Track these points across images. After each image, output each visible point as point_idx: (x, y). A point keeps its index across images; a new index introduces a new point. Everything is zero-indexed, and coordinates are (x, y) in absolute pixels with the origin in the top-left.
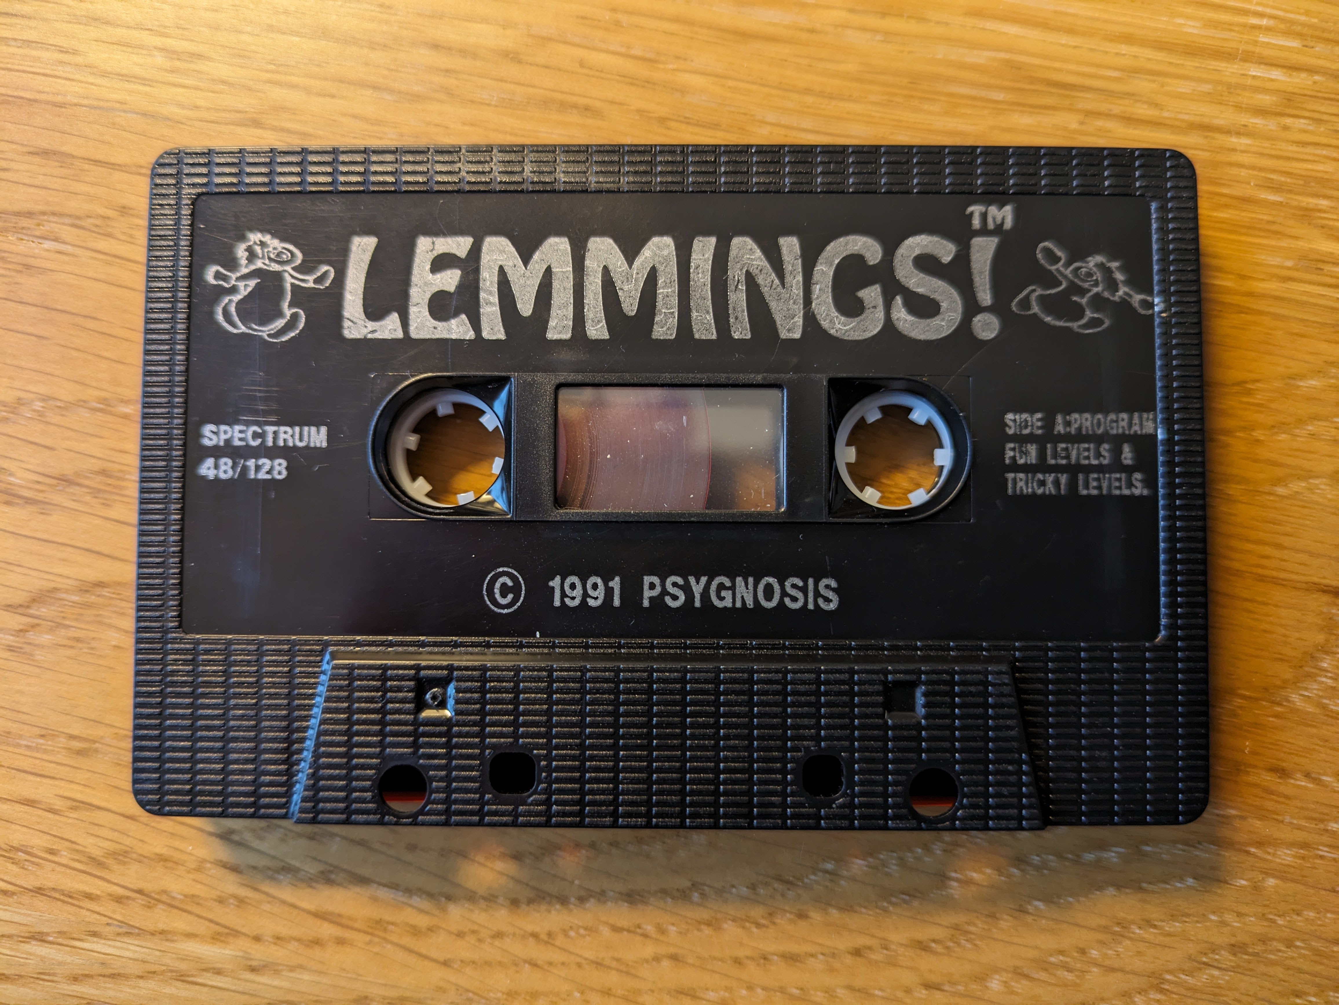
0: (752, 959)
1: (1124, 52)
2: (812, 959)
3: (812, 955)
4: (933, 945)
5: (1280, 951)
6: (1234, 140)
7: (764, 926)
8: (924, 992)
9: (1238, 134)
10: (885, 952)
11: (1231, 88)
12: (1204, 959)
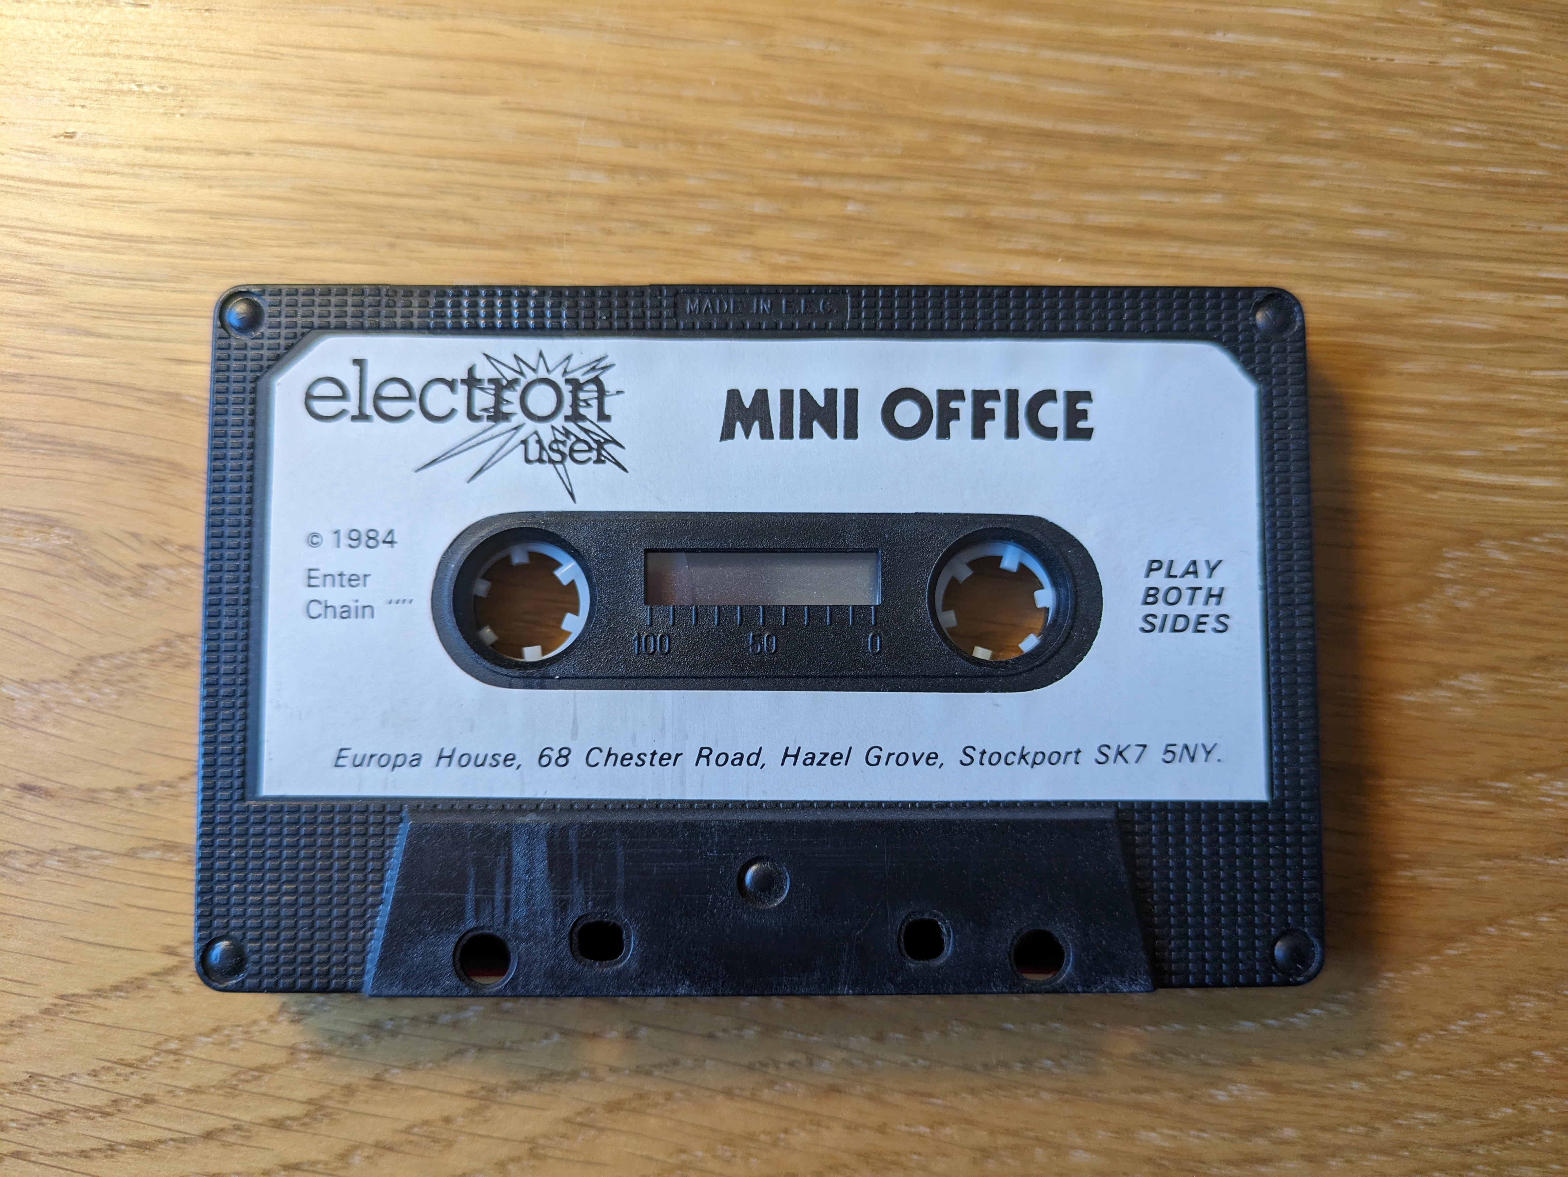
0: (99, 1150)
1: (436, 167)
2: (163, 1146)
3: (161, 1142)
4: (288, 1122)
5: (658, 1104)
6: (556, 252)
7: (109, 1114)
8: (283, 1173)
9: (560, 241)
10: (238, 1133)
11: (549, 195)
12: (579, 1119)
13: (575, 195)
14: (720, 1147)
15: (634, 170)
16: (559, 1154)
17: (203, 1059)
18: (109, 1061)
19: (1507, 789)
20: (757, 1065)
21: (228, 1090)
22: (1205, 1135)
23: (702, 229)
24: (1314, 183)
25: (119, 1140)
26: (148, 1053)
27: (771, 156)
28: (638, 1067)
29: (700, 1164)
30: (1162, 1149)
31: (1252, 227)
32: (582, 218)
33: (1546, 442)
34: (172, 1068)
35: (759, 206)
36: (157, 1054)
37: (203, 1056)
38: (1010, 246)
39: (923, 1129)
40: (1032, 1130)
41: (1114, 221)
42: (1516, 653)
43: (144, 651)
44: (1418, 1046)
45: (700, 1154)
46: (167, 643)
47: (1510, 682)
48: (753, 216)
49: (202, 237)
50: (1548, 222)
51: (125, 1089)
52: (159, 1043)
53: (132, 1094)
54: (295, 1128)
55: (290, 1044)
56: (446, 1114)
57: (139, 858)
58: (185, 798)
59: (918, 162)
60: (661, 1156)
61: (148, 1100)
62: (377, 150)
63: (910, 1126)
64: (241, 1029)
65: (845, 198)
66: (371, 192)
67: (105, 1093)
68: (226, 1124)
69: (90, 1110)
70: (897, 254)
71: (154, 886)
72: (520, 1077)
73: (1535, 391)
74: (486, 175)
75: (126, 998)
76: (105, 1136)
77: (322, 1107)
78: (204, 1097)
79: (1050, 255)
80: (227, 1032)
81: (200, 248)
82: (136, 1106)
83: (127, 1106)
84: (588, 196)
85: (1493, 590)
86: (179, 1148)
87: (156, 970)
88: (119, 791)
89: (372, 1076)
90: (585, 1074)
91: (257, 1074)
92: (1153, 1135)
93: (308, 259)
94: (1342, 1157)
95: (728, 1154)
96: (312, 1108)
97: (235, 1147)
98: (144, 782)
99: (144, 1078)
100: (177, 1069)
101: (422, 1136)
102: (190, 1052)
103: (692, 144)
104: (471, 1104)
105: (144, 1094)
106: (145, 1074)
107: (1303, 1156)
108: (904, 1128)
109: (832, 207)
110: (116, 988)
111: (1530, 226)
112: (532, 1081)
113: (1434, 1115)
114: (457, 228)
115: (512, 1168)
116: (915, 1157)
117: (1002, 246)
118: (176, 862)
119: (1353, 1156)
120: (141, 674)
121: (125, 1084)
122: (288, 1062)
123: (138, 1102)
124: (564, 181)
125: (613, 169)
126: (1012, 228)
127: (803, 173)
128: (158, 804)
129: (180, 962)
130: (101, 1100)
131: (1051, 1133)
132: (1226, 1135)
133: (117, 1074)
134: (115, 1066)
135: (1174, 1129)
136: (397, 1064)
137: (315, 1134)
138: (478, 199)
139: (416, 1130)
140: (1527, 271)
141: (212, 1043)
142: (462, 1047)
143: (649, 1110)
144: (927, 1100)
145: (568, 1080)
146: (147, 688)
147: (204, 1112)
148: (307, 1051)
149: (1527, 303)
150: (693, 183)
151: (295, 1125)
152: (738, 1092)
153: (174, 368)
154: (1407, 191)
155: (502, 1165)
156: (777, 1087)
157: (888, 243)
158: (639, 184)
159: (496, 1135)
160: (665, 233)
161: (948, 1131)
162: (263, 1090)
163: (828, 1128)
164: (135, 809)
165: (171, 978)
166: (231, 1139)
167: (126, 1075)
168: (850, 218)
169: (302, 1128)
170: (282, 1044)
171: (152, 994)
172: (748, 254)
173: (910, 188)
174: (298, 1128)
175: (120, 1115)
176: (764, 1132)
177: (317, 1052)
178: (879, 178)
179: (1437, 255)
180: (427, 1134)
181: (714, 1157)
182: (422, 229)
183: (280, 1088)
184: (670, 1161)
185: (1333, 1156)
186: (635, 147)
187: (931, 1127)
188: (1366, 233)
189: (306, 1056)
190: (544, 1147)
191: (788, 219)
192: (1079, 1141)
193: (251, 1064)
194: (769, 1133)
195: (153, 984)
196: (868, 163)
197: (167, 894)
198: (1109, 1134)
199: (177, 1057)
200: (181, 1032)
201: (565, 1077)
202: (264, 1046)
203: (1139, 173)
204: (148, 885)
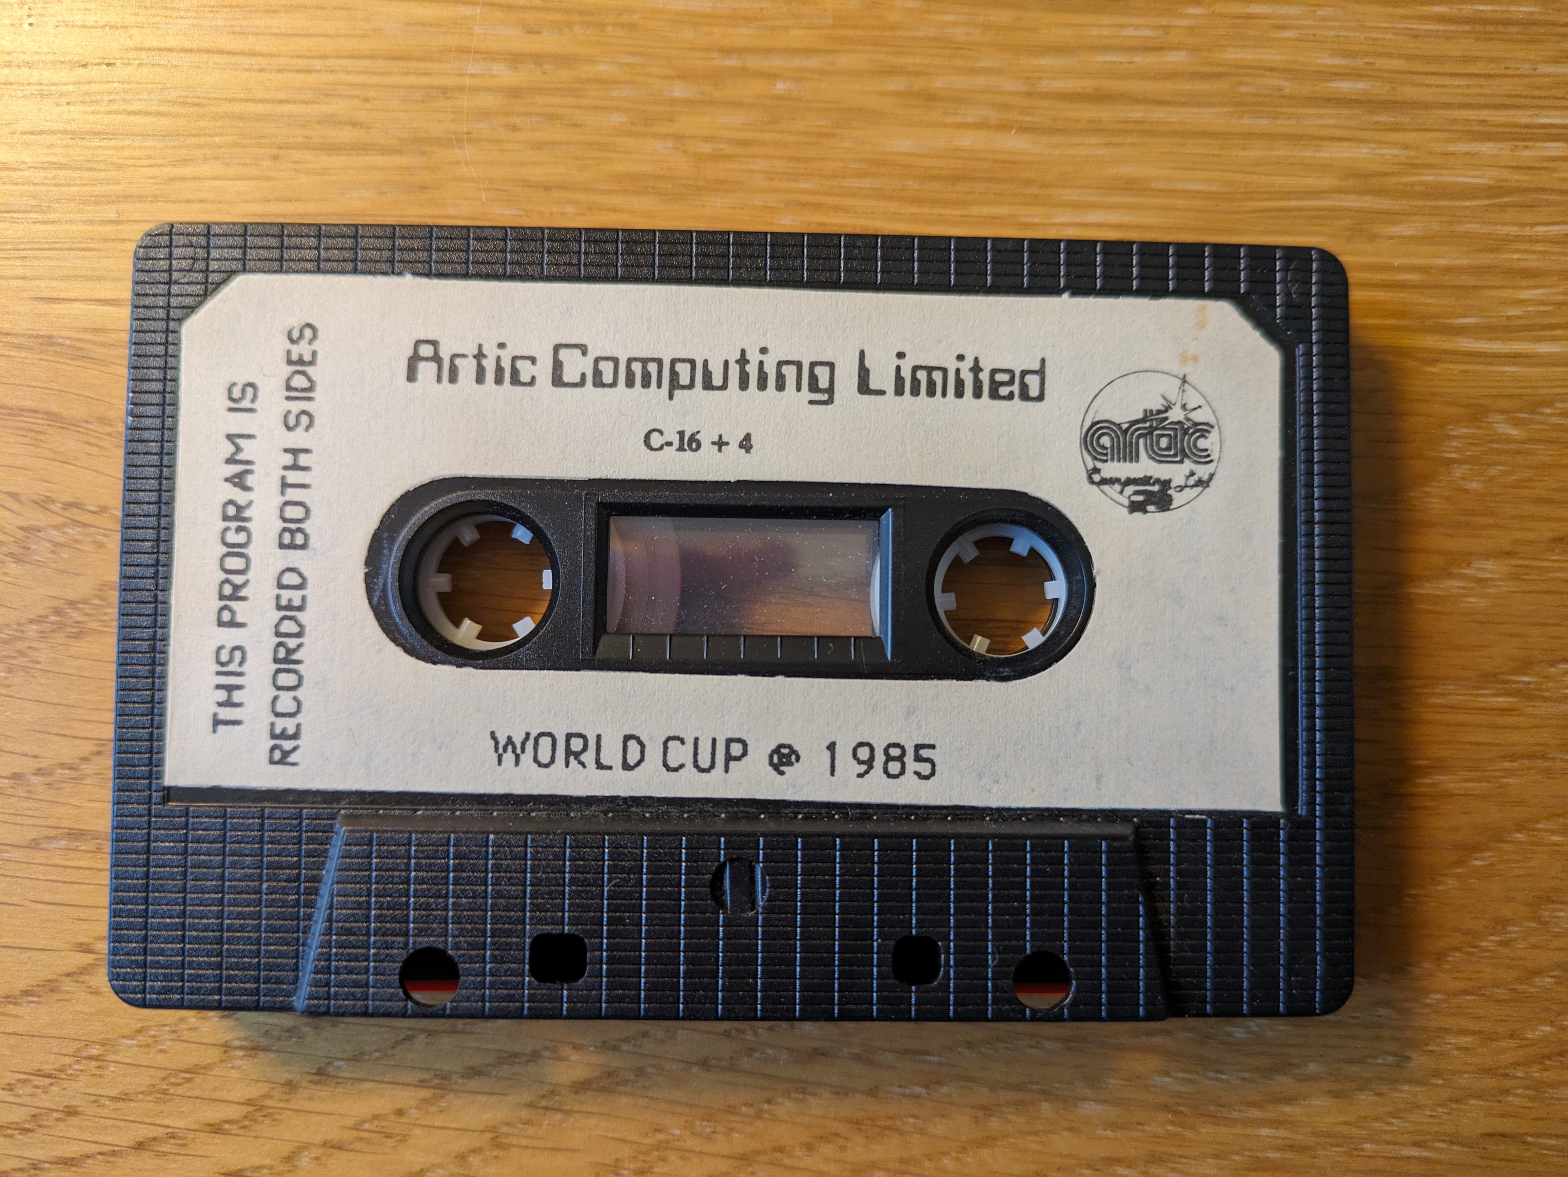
13: (475, 89)
14: (698, 1123)
15: (538, 58)
16: (524, 1142)
17: (128, 1064)
18: (25, 1073)
19: (1529, 683)
21: (158, 1096)
23: (618, 119)
24: (1286, 34)
25: (43, 1158)
26: (68, 1060)
27: (688, 34)
28: (604, 1042)
30: (1178, 1095)
31: (1221, 86)
32: (484, 114)
33: (1554, 304)
34: (95, 1075)
35: (679, 91)
36: (77, 1062)
37: (129, 1061)
38: (958, 119)
39: (918, 1090)
40: (1036, 1083)
42: (1531, 536)
43: (31, 622)
44: (1447, 966)
45: (677, 1132)
46: (58, 612)
47: (1527, 566)
48: (673, 102)
49: (64, 161)
50: (1544, 62)
51: (45, 1101)
52: (79, 1050)
53: (52, 1107)
54: (234, 1132)
55: (222, 1041)
56: (399, 1107)
57: (43, 849)
58: (88, 781)
59: (851, 32)
60: (635, 1137)
61: (71, 1112)
62: (252, 54)
63: (905, 1087)
64: (167, 1028)
65: (772, 76)
66: (247, 100)
67: (23, 1108)
68: (159, 1132)
69: (8, 1128)
70: (835, 135)
71: (61, 879)
72: (477, 1061)
73: (1539, 249)
74: (374, 73)
75: (39, 1003)
76: (27, 1154)
77: (261, 1108)
78: (132, 1104)
79: (1003, 127)
80: (152, 1033)
81: (63, 173)
82: (58, 1119)
83: (47, 1120)
84: (488, 89)
85: (1503, 468)
86: (109, 1162)
87: (70, 970)
88: (16, 776)
89: (314, 1071)
90: (547, 1054)
91: (188, 1076)
92: (1168, 1080)
93: (183, 179)
94: (1372, 1090)
95: (708, 1130)
96: (251, 1109)
97: (171, 1157)
98: (42, 766)
99: (64, 1089)
100: (101, 1076)
101: (373, 1132)
102: (113, 1057)
103: (601, 26)
104: (425, 1093)
105: (66, 1107)
106: (66, 1084)
107: (1329, 1092)
108: (898, 1090)
109: (759, 86)
110: (27, 993)
111: (1525, 68)
112: (488, 1065)
113: (1468, 1039)
114: (348, 135)
115: (474, 1160)
117: (949, 120)
118: (84, 851)
119: (1384, 1089)
120: (29, 648)
121: (44, 1096)
122: (222, 1061)
123: (59, 1115)
124: (461, 75)
125: (515, 59)
126: (960, 99)
127: (726, 51)
128: (59, 789)
129: (96, 959)
130: (19, 1115)
131: (1058, 1085)
133: (35, 1087)
134: (32, 1077)
135: (1189, 1072)
136: (340, 1055)
137: (257, 1137)
138: (367, 100)
139: (366, 1126)
141: (137, 1046)
142: (410, 1033)
143: (619, 1088)
144: (920, 1058)
145: (528, 1061)
146: (38, 663)
147: (132, 1121)
148: (241, 1048)
149: (1525, 153)
150: (603, 69)
151: (234, 1128)
152: (714, 1062)
153: (42, 308)
154: (1389, 36)
155: (462, 1157)
157: (822, 123)
158: (544, 73)
159: (454, 1125)
160: (576, 125)
161: (945, 1090)
162: (197, 1093)
163: (815, 1095)
164: (34, 796)
165: (86, 978)
166: (166, 1148)
167: (45, 1087)
168: (779, 97)
169: (241, 1132)
170: (214, 1042)
171: (67, 997)
172: (670, 144)
173: (844, 61)
174: (237, 1132)
175: (40, 1131)
176: (746, 1105)
177: (252, 1049)
178: (810, 52)
179: (1425, 106)
180: (378, 1129)
181: (693, 1134)
182: (307, 138)
183: (214, 1089)
184: (646, 1141)
186: (538, 33)
187: (926, 1087)
189: (240, 1053)
190: (507, 1135)
191: (711, 103)
193: (182, 1066)
194: (751, 1105)
195: (68, 985)
196: (796, 37)
197: (76, 886)
198: (1121, 1082)
199: (99, 1063)
200: (102, 1036)
201: (526, 1058)
202: (194, 1045)
203: (1095, 32)
204: (54, 878)
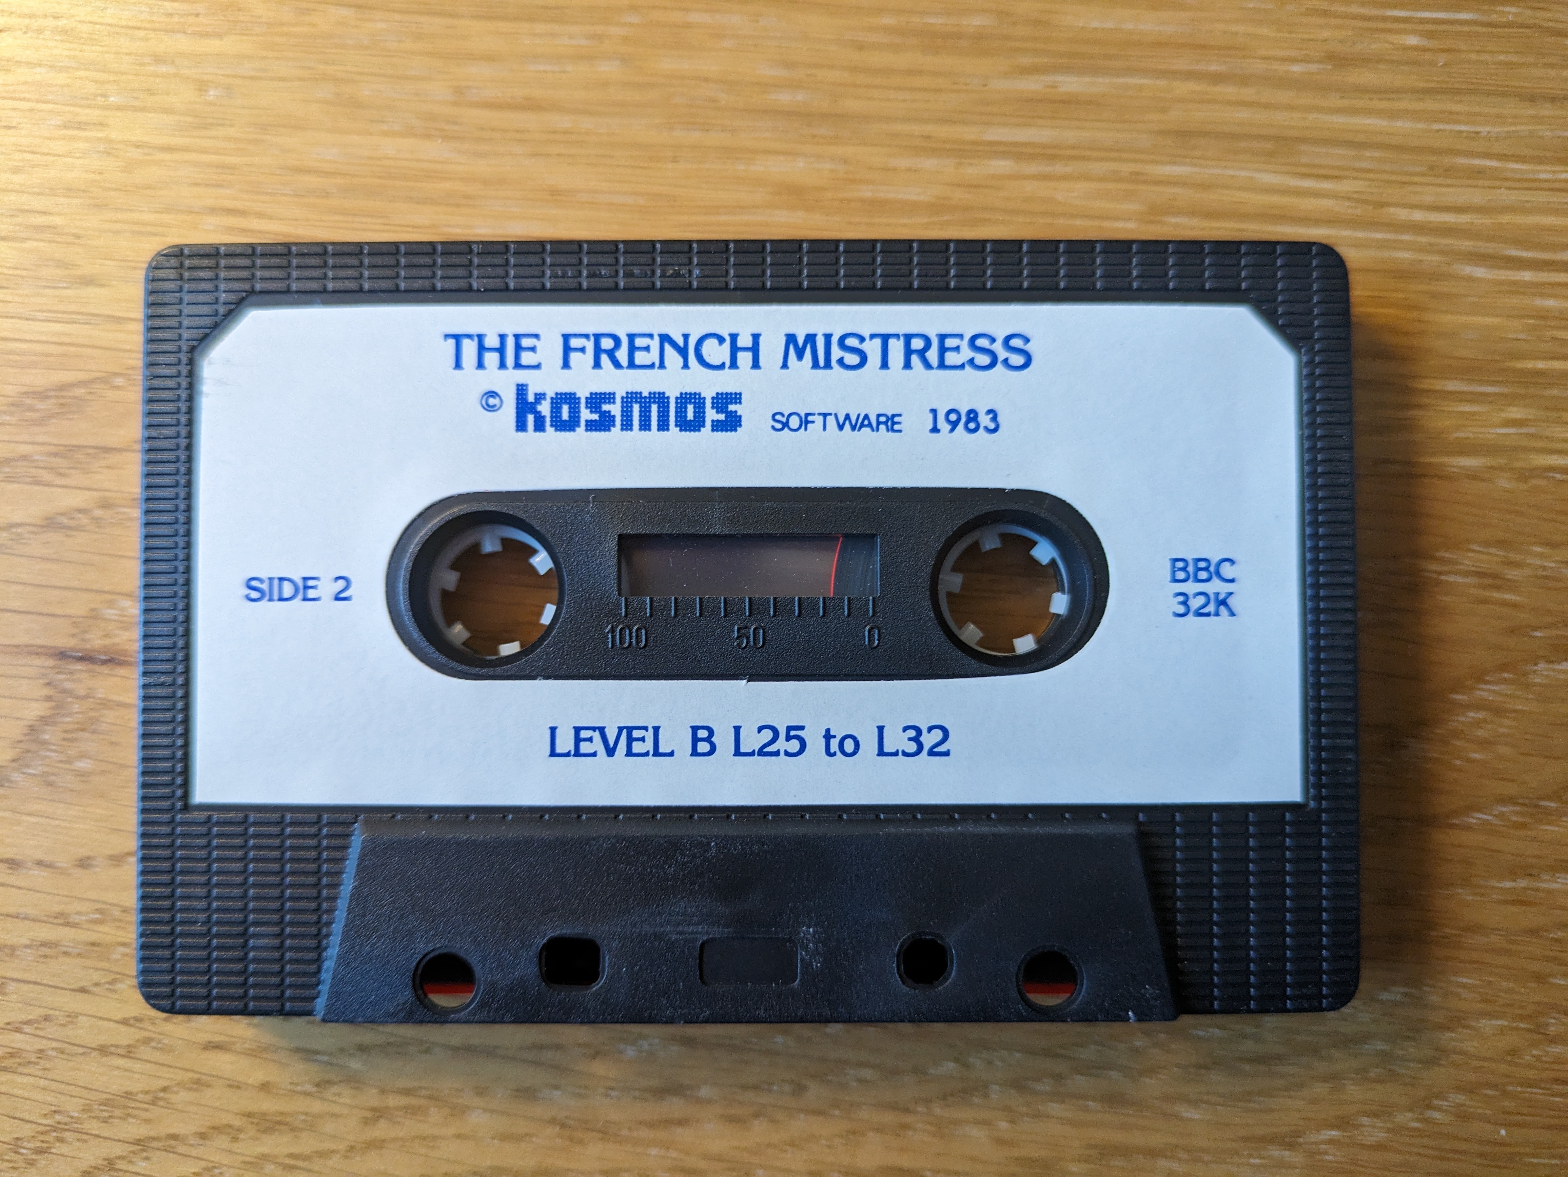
20: (132, 1022)
22: (615, 1093)
29: (76, 1126)
41: (500, 95)
116: (303, 1117)
132: (637, 1093)
140: (970, 133)
156: (153, 1044)
185: (756, 1115)
188: (784, 98)
192: (476, 1101)
